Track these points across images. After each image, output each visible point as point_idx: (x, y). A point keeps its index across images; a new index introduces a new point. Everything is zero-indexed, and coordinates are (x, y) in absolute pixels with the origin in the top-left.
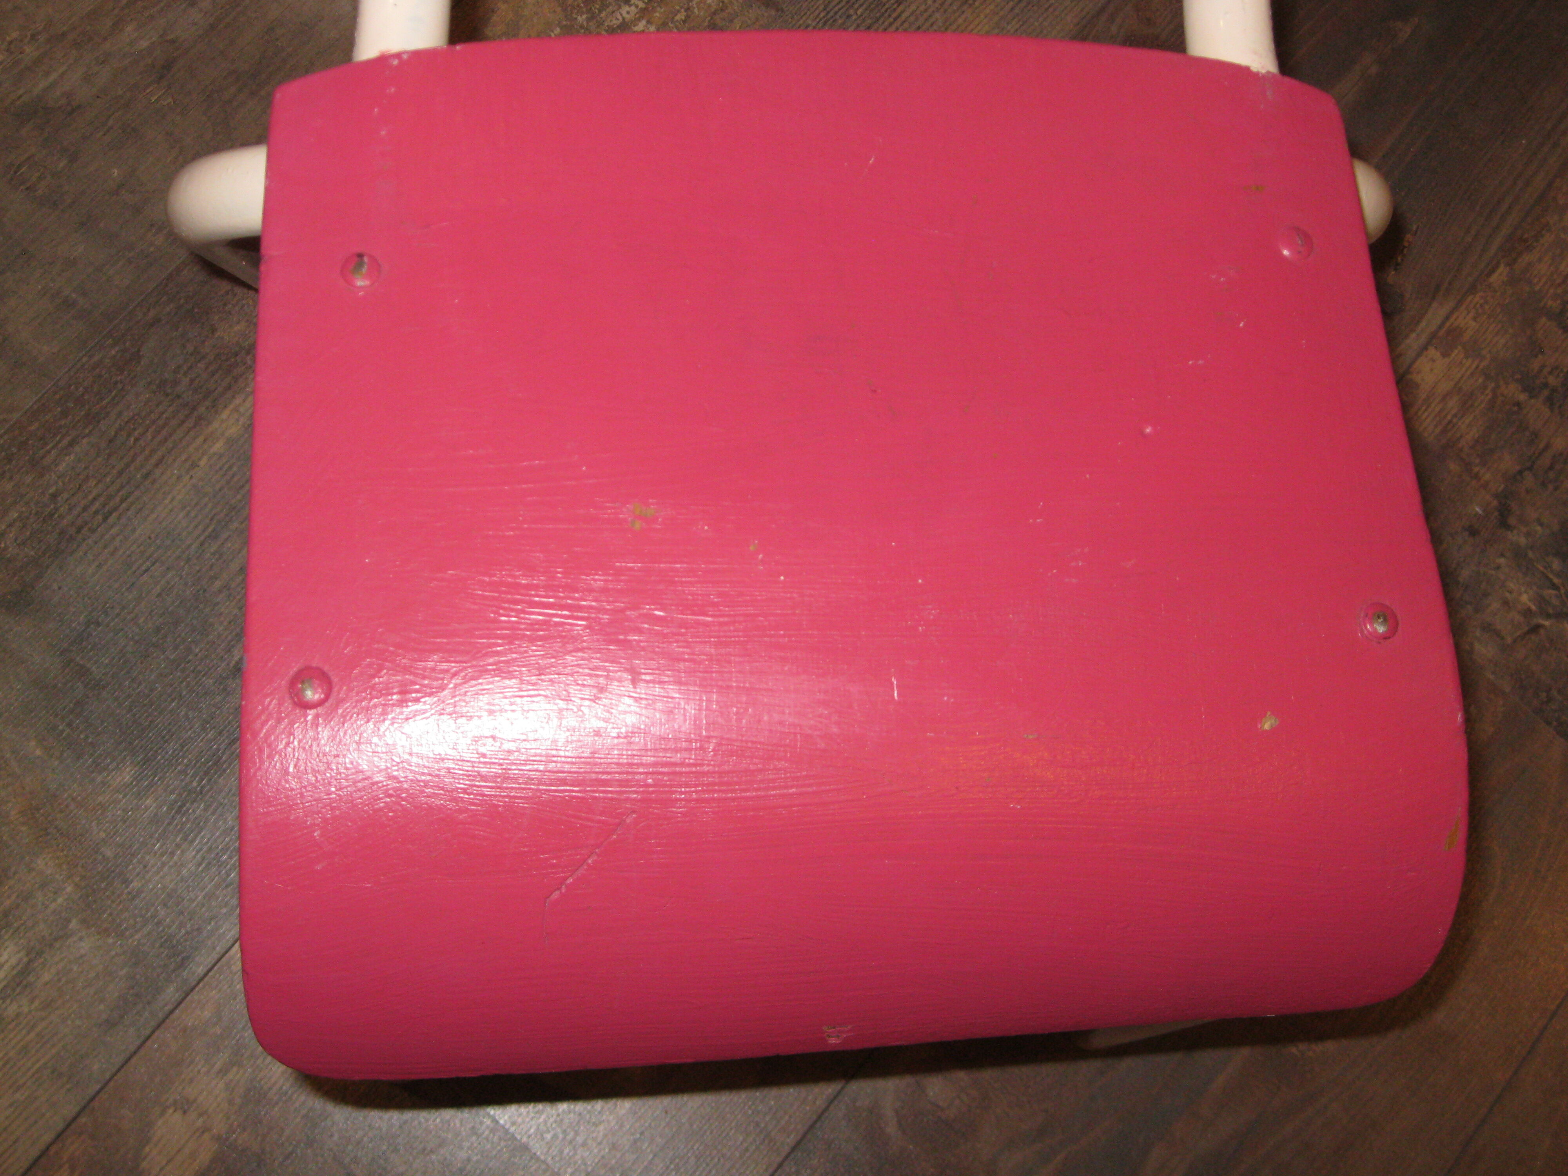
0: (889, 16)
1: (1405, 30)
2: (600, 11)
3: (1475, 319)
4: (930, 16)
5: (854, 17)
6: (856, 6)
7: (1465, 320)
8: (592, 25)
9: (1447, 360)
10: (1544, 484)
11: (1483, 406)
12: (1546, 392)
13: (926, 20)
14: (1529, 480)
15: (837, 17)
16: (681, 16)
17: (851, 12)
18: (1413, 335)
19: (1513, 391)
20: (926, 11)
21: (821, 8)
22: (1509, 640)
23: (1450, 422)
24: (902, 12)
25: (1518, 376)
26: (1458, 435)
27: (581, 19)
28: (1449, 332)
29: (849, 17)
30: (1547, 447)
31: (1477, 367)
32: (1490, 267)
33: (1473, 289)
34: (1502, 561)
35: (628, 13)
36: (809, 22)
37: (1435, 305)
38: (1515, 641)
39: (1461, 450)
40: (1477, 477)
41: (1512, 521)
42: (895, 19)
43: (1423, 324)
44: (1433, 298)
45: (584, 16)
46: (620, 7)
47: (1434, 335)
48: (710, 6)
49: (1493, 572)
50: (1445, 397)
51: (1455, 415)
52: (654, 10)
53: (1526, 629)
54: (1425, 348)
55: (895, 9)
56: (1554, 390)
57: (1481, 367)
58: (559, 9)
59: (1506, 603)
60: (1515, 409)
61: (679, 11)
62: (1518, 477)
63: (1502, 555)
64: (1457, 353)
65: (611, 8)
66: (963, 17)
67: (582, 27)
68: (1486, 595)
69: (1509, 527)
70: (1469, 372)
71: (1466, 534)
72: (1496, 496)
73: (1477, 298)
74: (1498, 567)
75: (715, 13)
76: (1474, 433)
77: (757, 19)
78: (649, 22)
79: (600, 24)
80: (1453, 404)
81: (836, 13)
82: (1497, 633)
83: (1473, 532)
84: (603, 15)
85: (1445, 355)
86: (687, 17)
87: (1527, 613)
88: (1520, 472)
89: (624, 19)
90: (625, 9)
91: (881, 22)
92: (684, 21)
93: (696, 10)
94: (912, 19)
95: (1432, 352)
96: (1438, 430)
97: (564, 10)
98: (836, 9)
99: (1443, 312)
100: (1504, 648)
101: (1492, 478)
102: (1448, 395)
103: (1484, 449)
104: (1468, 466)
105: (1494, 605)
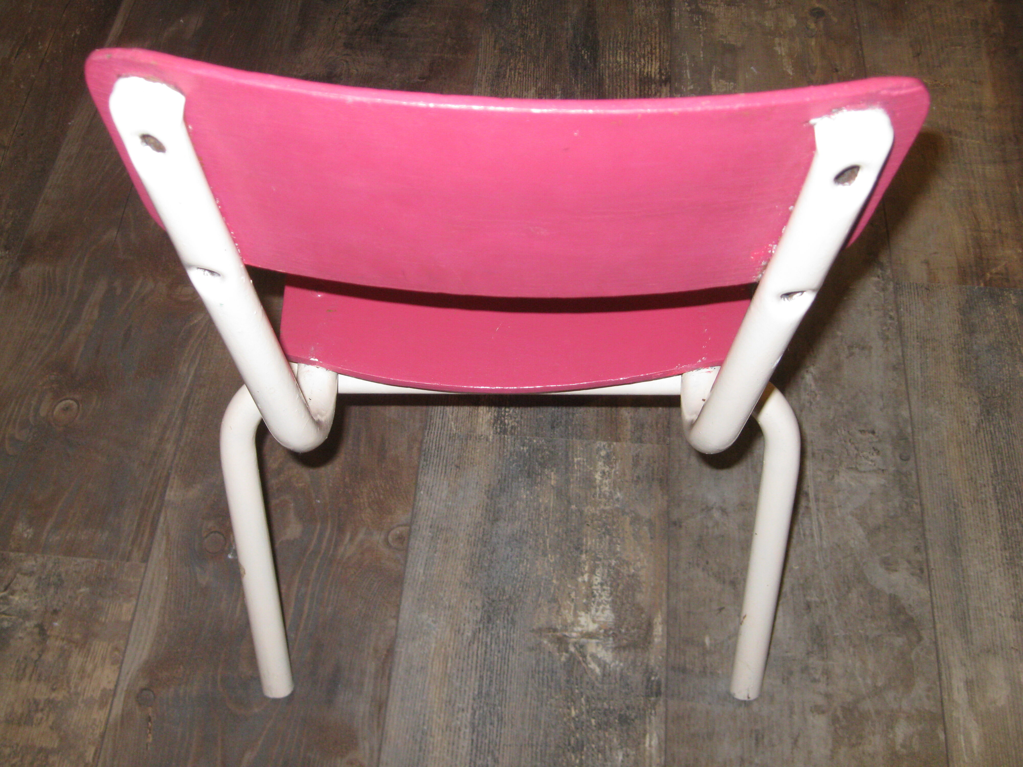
0: (481, 666)
2: (609, 571)
3: (95, 720)
4: (461, 681)
5: (496, 653)
6: (500, 660)
8: (606, 563)
9: (102, 687)
10: (25, 658)
11: (73, 676)
12: (41, 706)
13: (462, 677)
14: (34, 656)
15: (504, 648)
16: (573, 595)
17: (500, 655)
18: (125, 688)
19: (59, 696)
20: (466, 683)
21: (515, 647)
22: (18, 575)
23: (87, 657)
24: (476, 674)
25: (59, 705)
26: (81, 653)
27: (613, 562)
28: (106, 703)
29: (499, 651)
30: (30, 679)
31: (84, 695)
32: (97, 755)
33: (103, 736)
34: (35, 608)
35: (596, 579)
36: (515, 635)
37: (120, 712)
38: (15, 576)
39: (76, 647)
40: (63, 639)
41: (36, 630)
42: (476, 667)
43: (122, 698)
44: (122, 715)
45: (613, 564)
46: (602, 579)
47: (114, 695)
48: (565, 609)
49: (37, 600)
50: (95, 667)
51: (86, 662)
52: (587, 589)
53: (11, 585)
54: (116, 686)
55: (480, 671)
56: (37, 711)
57: (82, 696)
58: (626, 559)
59: (26, 590)
60: (55, 687)
61: (576, 596)
62: (40, 653)
63: (36, 611)
64: (97, 695)
65: (605, 576)
67: (610, 558)
68: (38, 588)
69: (36, 626)
70: (87, 688)
71: (58, 608)
72: (49, 637)
73: (98, 732)
74: (35, 604)
75: (560, 607)
76: (72, 661)
77: (539, 619)
78: (584, 582)
79: (604, 565)
80: (89, 667)
81: (506, 649)
82: (25, 574)
83: (55, 612)
84: (606, 571)
85: (104, 689)
86: (570, 597)
87: (13, 593)
88: (40, 656)
89: (596, 575)
90: (599, 580)
91: (483, 661)
92: (569, 594)
93: (569, 602)
94: (469, 673)
95: (112, 686)
96: (92, 649)
97: (624, 561)
98: (508, 651)
99: (114, 712)
100: (20, 570)
101: (54, 644)
102: (94, 670)
103: (64, 655)
104: (70, 641)
105: (32, 586)
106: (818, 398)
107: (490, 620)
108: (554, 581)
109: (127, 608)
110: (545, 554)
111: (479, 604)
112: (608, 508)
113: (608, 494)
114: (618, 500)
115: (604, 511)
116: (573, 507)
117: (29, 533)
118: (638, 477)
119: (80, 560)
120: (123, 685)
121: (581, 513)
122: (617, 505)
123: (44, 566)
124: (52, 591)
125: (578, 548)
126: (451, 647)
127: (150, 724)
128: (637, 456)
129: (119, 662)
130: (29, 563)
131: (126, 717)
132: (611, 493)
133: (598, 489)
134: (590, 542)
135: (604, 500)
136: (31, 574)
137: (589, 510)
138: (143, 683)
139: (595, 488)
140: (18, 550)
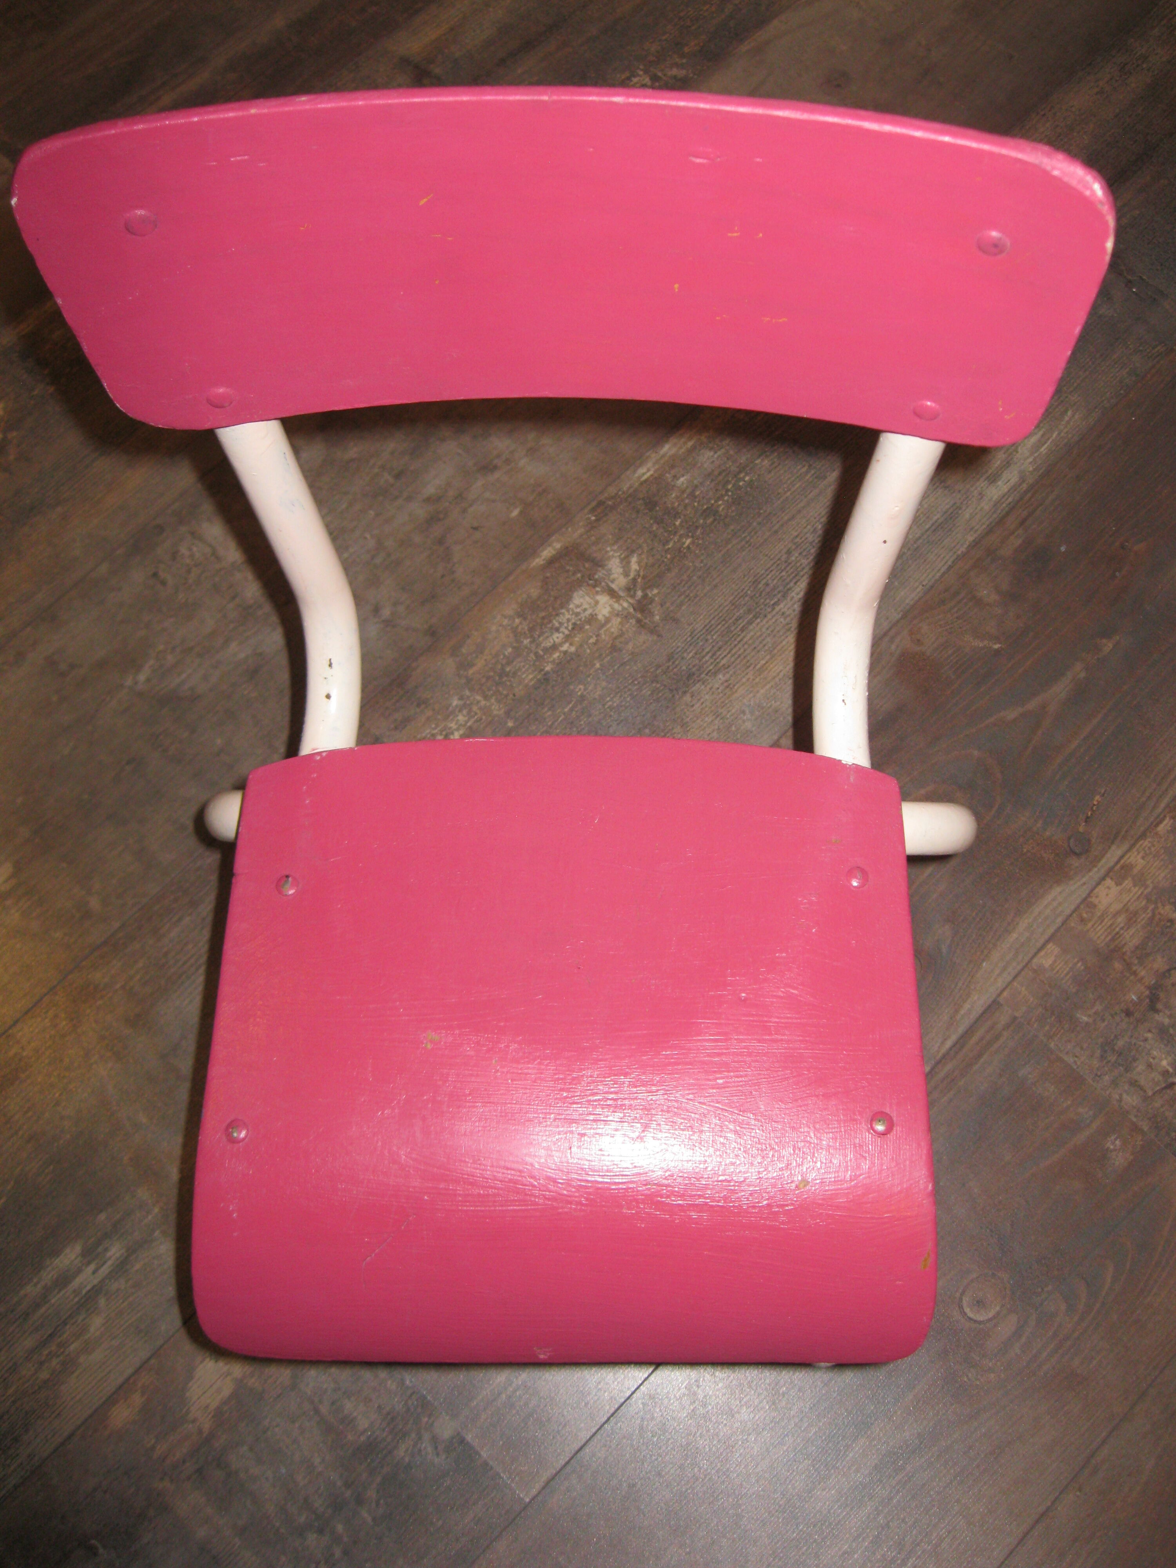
0: (735, 640)
1: (1108, 646)
2: (539, 636)
3: (1143, 858)
4: (763, 640)
5: (711, 641)
6: (712, 633)
7: (1136, 859)
8: (533, 646)
9: (1119, 888)
11: (1144, 922)
13: (761, 643)
15: (699, 641)
16: (592, 640)
17: (709, 637)
18: (1095, 869)
19: (1169, 910)
20: (761, 635)
21: (689, 634)
22: (1150, 1093)
23: (1117, 933)
24: (744, 637)
25: (1172, 900)
26: (1123, 943)
27: (526, 642)
28: (1122, 867)
29: (707, 640)
31: (1142, 893)
32: (1158, 820)
33: (1143, 836)
34: (1149, 1035)
35: (558, 638)
36: (680, 644)
37: (1114, 847)
38: (1154, 1094)
39: (1124, 954)
40: (1135, 973)
41: (1159, 1006)
42: (739, 642)
43: (1104, 861)
44: (1113, 843)
45: (528, 640)
46: (552, 634)
47: (1111, 870)
48: (613, 633)
49: (1142, 1043)
50: (1115, 915)
51: (1122, 928)
52: (575, 636)
53: (1163, 1085)
54: (1103, 879)
55: (739, 635)
57: (1145, 892)
58: (511, 635)
59: (1150, 1066)
60: (1169, 924)
61: (591, 637)
62: (1167, 974)
63: (1150, 1031)
64: (1128, 883)
65: (546, 634)
66: (786, 640)
67: (526, 648)
68: (1135, 1059)
69: (1157, 1011)
70: (1135, 897)
71: (1123, 1015)
72: (1148, 988)
73: (1146, 843)
74: (1146, 1040)
75: (616, 638)
76: (1136, 941)
77: (644, 643)
78: (571, 644)
79: (538, 645)
80: (1121, 919)
81: (698, 638)
82: (1141, 1088)
83: (1128, 1013)
84: (541, 639)
85: (1117, 884)
86: (597, 640)
87: (1167, 1073)
88: (1169, 971)
89: (554, 642)
90: (556, 635)
91: (729, 644)
92: (595, 644)
93: (603, 636)
94: (750, 642)
95: (1108, 882)
96: (1108, 939)
97: (515, 636)
98: (699, 635)
99: (1119, 853)
100: (1145, 1098)
101: (1146, 974)
102: (1118, 913)
103: (1142, 953)
104: (1128, 965)
105: (1141, 1067)
106: (161, 647)
107: (690, 675)
108: (598, 665)
109: (1046, 960)
110: (583, 698)
111: (687, 698)
112: (479, 698)
113: (465, 712)
114: (461, 698)
115: (486, 697)
116: (510, 724)
117: (1113, 1143)
118: (418, 705)
119: (1070, 1060)
120: (1095, 874)
121: (508, 713)
122: (467, 693)
123: (1114, 1083)
124: (1120, 1043)
125: (546, 679)
126: (747, 677)
127: (1089, 814)
128: (396, 728)
129: (1087, 902)
130: (1131, 1100)
131: (1112, 837)
132: (460, 711)
133: (469, 724)
134: (529, 677)
135: (475, 708)
136: (1134, 1083)
137: (497, 710)
138: (1075, 862)
139: (470, 727)
140: (1135, 1128)
